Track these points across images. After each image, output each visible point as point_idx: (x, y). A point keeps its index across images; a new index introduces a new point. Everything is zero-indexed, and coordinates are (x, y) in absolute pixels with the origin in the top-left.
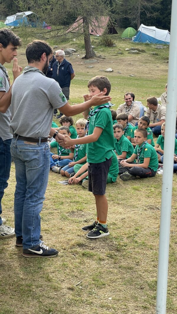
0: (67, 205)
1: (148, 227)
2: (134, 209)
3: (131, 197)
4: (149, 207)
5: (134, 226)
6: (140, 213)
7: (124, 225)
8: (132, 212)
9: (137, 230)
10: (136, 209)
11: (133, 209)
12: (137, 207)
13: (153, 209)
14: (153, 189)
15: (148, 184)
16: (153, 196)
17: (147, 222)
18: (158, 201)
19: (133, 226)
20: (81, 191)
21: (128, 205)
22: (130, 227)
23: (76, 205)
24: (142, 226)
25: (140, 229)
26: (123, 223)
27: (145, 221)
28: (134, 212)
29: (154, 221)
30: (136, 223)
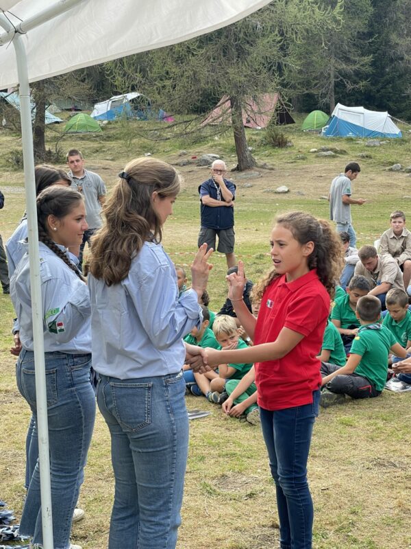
0: (213, 461)
1: (378, 506)
2: (345, 468)
3: (338, 442)
4: (375, 463)
5: (349, 504)
6: (358, 476)
7: (328, 502)
8: (342, 475)
9: (354, 513)
10: (350, 466)
11: (342, 467)
12: (352, 464)
13: (385, 466)
14: (381, 424)
15: (368, 412)
16: (382, 438)
17: (374, 494)
18: (392, 448)
19: (345, 504)
20: (238, 431)
21: (333, 458)
22: (340, 507)
23: (230, 462)
24: (365, 504)
25: (360, 511)
26: (325, 499)
27: (370, 493)
28: (346, 473)
29: (387, 492)
30: (352, 498)
